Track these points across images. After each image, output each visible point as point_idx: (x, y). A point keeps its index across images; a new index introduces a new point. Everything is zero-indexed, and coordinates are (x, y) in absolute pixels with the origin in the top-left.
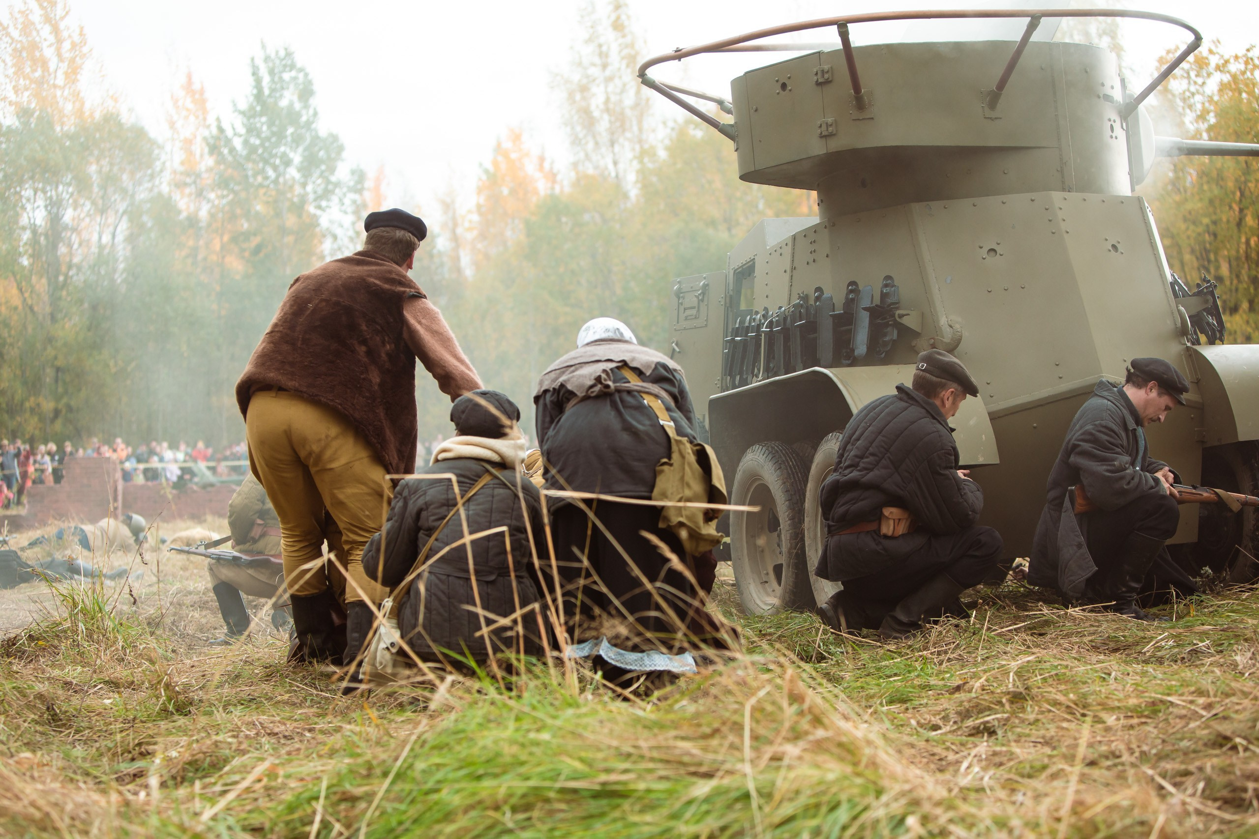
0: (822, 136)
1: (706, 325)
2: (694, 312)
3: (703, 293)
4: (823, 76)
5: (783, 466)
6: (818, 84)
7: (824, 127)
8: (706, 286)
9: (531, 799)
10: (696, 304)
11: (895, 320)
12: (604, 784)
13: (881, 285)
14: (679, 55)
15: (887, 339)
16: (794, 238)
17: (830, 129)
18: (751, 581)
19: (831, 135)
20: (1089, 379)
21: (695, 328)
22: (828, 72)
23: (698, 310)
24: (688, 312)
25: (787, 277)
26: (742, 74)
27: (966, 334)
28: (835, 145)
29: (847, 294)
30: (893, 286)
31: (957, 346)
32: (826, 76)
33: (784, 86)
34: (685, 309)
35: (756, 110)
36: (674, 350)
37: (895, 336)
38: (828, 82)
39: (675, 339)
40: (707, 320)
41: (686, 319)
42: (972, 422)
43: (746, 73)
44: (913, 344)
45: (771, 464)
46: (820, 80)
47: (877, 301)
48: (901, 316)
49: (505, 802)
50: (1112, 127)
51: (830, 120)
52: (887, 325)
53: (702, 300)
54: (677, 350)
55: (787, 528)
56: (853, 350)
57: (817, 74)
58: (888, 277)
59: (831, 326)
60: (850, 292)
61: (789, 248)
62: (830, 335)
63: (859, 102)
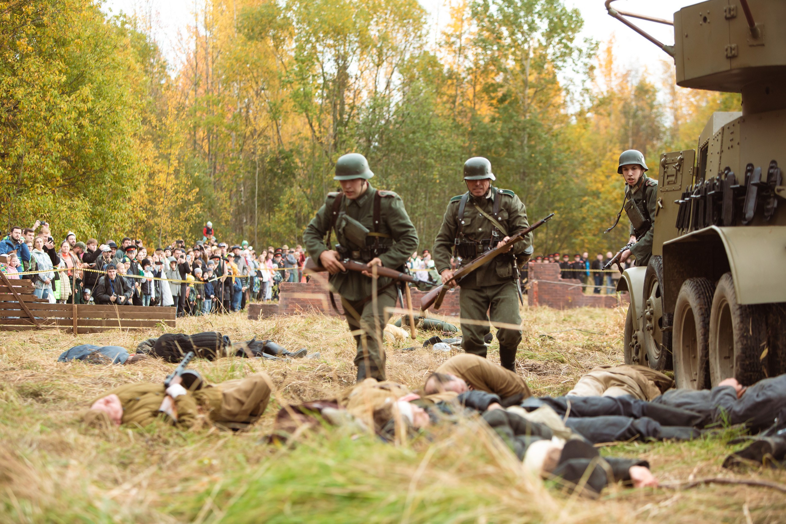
0: (728, 57)
1: (680, 189)
2: (673, 179)
3: (679, 165)
4: (730, 12)
5: (702, 296)
6: (727, 19)
7: (729, 50)
8: (681, 159)
10: (675, 173)
11: (775, 194)
13: (768, 167)
15: (769, 207)
16: (723, 129)
18: (684, 379)
19: (734, 57)
21: (674, 190)
22: (733, 10)
23: (676, 178)
24: (671, 179)
25: (718, 156)
26: (679, 9)
28: (737, 64)
29: (746, 173)
30: (777, 168)
32: (732, 13)
33: (705, 19)
34: (668, 176)
35: (687, 36)
36: (659, 207)
37: (775, 205)
39: (660, 198)
40: (681, 185)
41: (668, 183)
43: (682, 9)
45: (694, 294)
46: (728, 16)
47: (764, 179)
48: (779, 191)
51: (733, 46)
52: (770, 197)
53: (679, 170)
54: (661, 206)
55: (701, 341)
57: (726, 11)
58: (774, 162)
59: (731, 196)
60: (748, 171)
61: (720, 136)
62: (731, 202)
63: (754, 33)
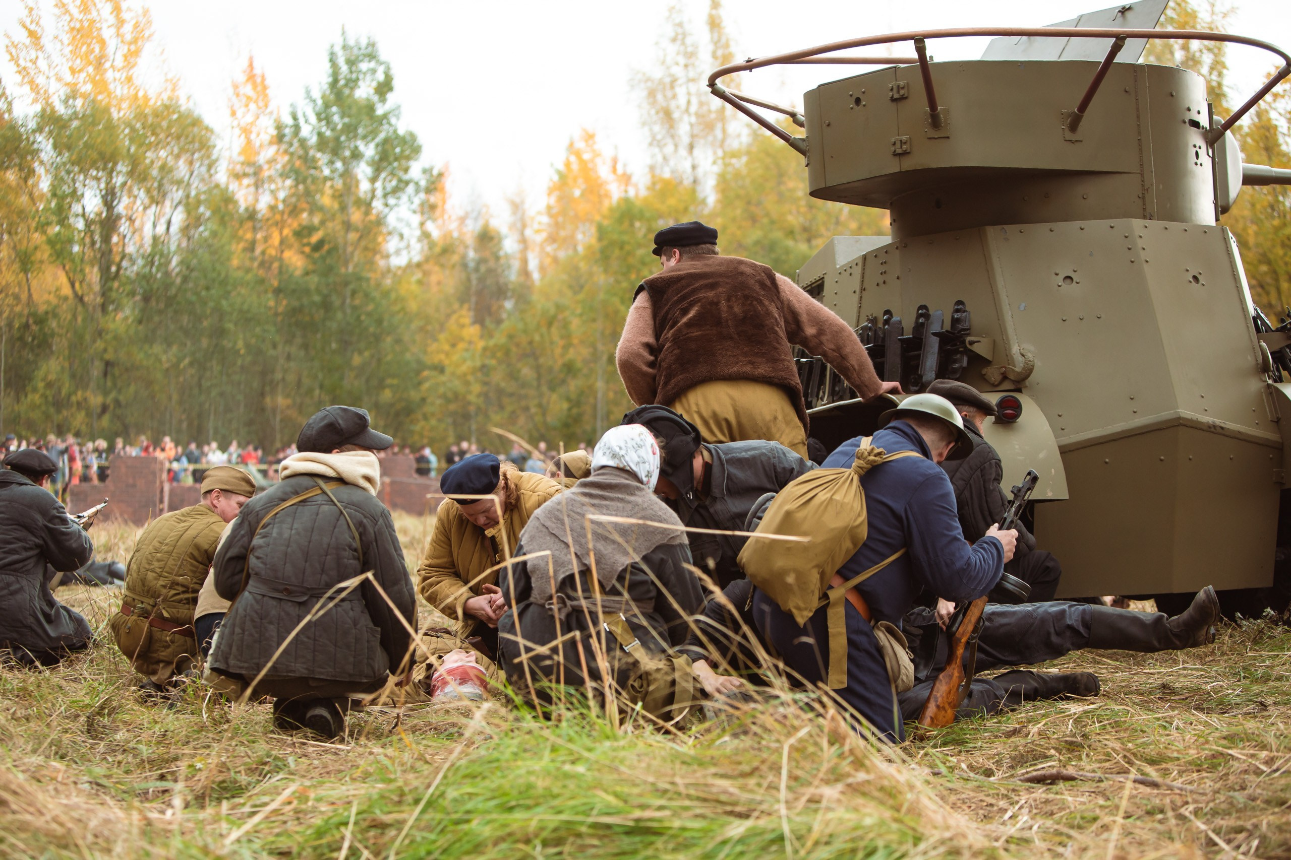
0: (895, 154)
4: (898, 92)
6: (893, 100)
7: (898, 145)
9: (562, 833)
11: (966, 347)
12: (638, 820)
13: (952, 310)
14: (750, 66)
15: (956, 366)
16: (865, 258)
17: (905, 147)
19: (905, 153)
20: (1165, 415)
22: (903, 87)
25: (856, 298)
26: (814, 86)
27: (1038, 364)
28: (908, 164)
29: (917, 319)
30: (965, 311)
31: (1029, 376)
32: (902, 92)
33: (858, 101)
35: (829, 125)
37: (965, 362)
38: (903, 98)
42: (1041, 456)
43: (820, 87)
44: (984, 372)
46: (896, 96)
47: (947, 326)
48: (972, 343)
49: (536, 836)
50: (1197, 154)
51: (904, 138)
52: (957, 352)
56: (921, 377)
57: (892, 89)
58: (960, 302)
59: (898, 351)
60: (919, 316)
61: (859, 268)
62: (898, 360)
63: (935, 120)
